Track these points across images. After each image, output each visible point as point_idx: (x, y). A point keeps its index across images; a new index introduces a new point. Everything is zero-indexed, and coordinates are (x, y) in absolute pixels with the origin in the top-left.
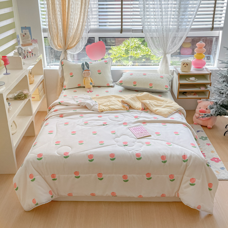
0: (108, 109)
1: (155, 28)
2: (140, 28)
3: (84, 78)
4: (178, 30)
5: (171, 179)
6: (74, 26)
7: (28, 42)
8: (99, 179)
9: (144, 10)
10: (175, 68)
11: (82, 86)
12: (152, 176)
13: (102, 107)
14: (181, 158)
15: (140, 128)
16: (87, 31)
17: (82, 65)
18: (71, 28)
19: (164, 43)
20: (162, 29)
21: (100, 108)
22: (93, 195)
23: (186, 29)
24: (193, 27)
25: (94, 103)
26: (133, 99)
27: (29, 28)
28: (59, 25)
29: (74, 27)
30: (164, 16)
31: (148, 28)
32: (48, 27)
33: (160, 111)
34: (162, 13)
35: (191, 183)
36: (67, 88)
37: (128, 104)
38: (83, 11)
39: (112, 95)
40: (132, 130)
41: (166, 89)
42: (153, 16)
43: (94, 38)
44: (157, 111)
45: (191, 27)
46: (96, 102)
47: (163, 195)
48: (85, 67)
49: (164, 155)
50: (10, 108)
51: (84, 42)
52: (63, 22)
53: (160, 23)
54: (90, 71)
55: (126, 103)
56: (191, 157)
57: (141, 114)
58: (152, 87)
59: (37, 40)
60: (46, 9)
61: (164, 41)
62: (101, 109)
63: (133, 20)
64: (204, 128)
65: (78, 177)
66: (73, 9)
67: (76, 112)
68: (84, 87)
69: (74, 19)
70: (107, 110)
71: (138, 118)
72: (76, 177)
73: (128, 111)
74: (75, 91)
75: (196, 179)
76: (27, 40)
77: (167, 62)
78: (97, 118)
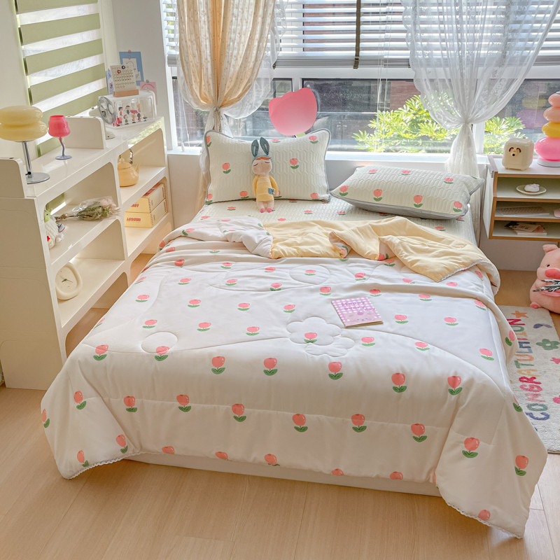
0: (295, 252)
1: (442, 54)
2: (405, 54)
3: (256, 177)
4: (502, 60)
5: (415, 436)
6: (239, 50)
7: (128, 87)
8: (235, 418)
9: (414, 9)
10: (490, 160)
11: (250, 196)
12: (366, 423)
13: (280, 248)
14: (446, 382)
15: (359, 303)
16: (270, 61)
17: (253, 145)
18: (232, 54)
19: (464, 95)
20: (460, 58)
21: (275, 250)
22: (222, 456)
23: (523, 59)
24: (542, 53)
25: (263, 237)
26: (362, 231)
27: (137, 56)
28: (203, 48)
29: (241, 52)
30: (464, 26)
31: (424, 54)
32: (178, 53)
33: (423, 264)
34: (461, 17)
35: (466, 450)
36: (213, 199)
37: (345, 243)
38: (261, 12)
39: (316, 219)
40: (338, 305)
41: (456, 210)
42: (437, 26)
43: (291, 79)
44: (418, 264)
45: (537, 52)
46: (268, 234)
47: (395, 476)
48: (260, 149)
49: (401, 372)
50: (60, 237)
51: (263, 90)
52: (214, 40)
53: (456, 43)
54: (270, 161)
55: (342, 241)
56: (471, 382)
57: (375, 270)
58: (420, 205)
59: (154, 83)
60: (175, 10)
61: (463, 90)
62: (276, 253)
63: (387, 34)
64: (556, 317)
65: (187, 409)
66: (237, 8)
67: (215, 256)
68: (255, 200)
69: (239, 33)
70: (291, 256)
71: (365, 279)
72: (181, 408)
73: (344, 259)
74: (232, 209)
75: (481, 442)
76: (126, 82)
77: (469, 143)
78: (262, 273)
